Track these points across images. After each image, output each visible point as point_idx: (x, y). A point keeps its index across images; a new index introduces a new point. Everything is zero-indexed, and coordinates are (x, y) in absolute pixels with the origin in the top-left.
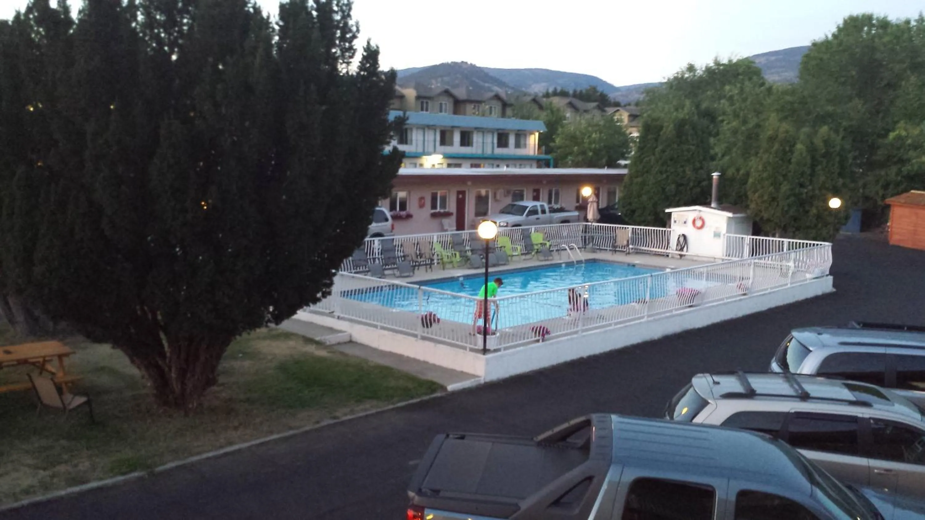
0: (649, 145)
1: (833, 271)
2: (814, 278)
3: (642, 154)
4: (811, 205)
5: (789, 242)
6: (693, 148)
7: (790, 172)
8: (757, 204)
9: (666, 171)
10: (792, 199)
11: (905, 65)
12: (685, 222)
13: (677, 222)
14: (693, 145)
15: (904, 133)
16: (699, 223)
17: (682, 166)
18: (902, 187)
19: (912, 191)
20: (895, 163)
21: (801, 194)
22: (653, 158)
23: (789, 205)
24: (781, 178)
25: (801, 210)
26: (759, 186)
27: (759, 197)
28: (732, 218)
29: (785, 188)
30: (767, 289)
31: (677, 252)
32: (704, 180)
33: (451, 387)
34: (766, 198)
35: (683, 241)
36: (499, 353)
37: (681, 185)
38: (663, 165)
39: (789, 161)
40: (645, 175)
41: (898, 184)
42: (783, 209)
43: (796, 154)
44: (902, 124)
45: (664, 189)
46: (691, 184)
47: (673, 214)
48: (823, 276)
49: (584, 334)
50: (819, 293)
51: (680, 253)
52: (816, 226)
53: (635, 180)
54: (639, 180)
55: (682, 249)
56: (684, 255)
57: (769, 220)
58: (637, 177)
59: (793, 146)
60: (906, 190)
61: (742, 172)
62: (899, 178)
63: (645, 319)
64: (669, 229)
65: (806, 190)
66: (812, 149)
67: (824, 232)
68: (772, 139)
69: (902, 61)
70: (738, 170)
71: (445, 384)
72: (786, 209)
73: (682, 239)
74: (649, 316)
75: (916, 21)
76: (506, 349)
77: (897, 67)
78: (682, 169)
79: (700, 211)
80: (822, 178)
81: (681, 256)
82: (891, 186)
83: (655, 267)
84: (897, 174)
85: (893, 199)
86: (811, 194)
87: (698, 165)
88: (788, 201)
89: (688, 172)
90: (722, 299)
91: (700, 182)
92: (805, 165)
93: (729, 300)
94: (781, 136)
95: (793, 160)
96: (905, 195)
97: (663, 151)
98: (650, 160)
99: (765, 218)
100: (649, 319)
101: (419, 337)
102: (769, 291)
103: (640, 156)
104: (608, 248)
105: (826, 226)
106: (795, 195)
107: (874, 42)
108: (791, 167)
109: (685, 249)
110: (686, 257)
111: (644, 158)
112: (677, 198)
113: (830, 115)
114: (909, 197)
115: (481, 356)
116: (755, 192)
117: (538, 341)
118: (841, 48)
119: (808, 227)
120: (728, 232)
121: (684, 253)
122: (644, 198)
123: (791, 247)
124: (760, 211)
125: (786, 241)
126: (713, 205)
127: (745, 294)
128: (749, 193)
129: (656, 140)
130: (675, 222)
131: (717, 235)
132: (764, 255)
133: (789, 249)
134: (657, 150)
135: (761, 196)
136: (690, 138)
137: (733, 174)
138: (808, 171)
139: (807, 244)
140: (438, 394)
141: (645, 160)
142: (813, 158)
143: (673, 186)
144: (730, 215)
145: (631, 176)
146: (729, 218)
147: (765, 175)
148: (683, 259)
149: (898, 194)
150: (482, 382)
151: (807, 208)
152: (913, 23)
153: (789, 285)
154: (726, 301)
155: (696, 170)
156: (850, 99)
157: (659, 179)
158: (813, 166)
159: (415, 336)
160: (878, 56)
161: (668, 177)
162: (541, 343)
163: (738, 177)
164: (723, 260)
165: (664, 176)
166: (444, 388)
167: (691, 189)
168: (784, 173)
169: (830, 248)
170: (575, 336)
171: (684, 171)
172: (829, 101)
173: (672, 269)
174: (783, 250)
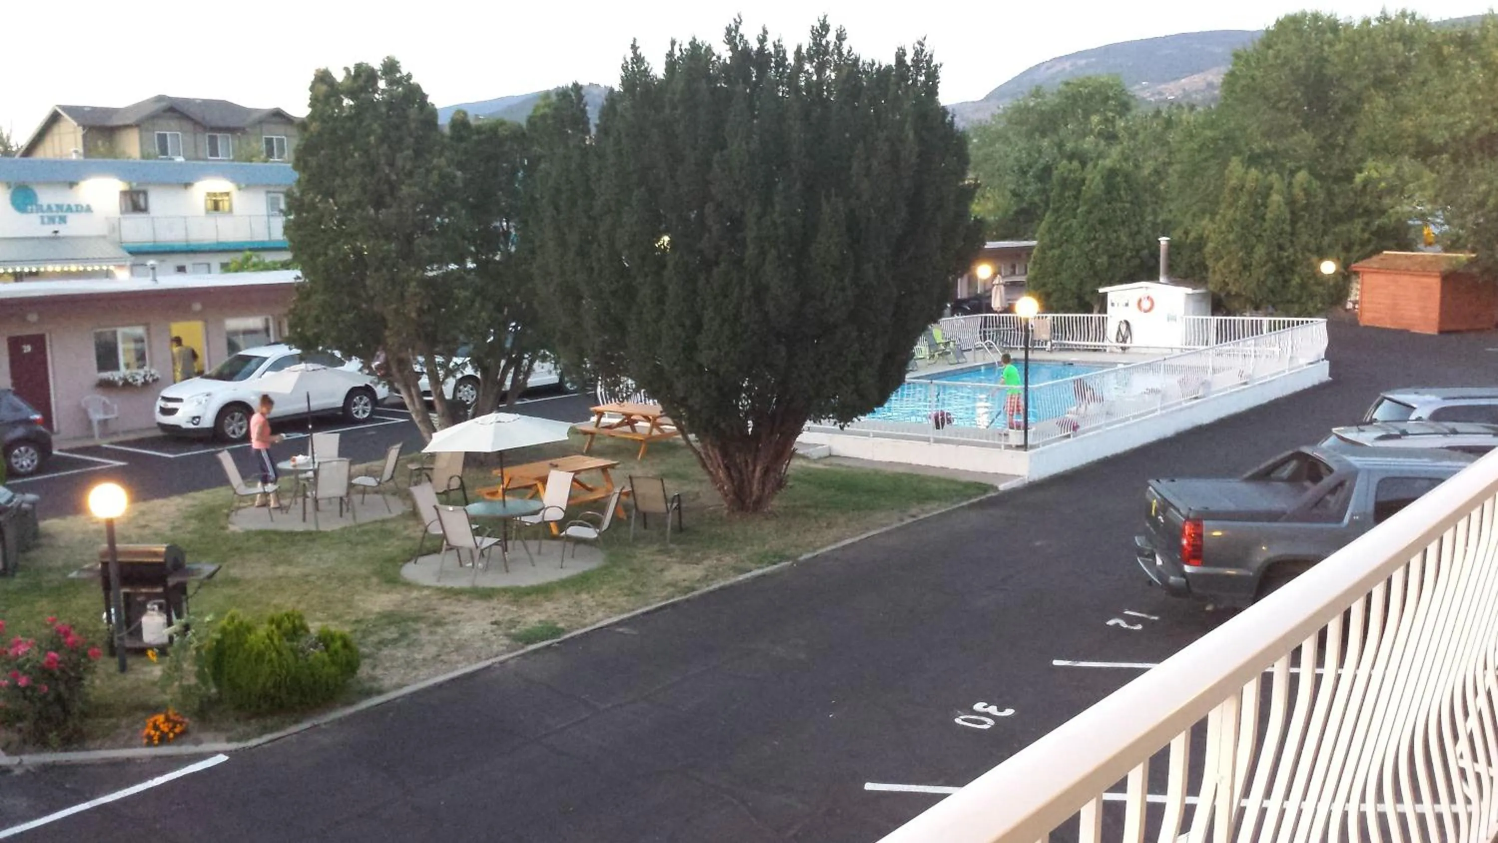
0: (1067, 205)
1: (1329, 355)
2: (1311, 363)
3: (1059, 217)
4: (1293, 272)
5: (1270, 321)
6: (1128, 205)
7: (1265, 230)
8: (1222, 274)
9: (1095, 239)
10: (1270, 264)
11: (1366, 82)
12: (1127, 305)
13: (1116, 305)
14: (1127, 202)
15: (1375, 175)
16: (1146, 304)
17: (1115, 231)
18: (1370, 248)
19: (1385, 252)
20: (1360, 216)
21: (1281, 258)
22: (1074, 222)
23: (1266, 274)
24: (1254, 240)
25: (1280, 279)
26: (1224, 252)
27: (1224, 266)
28: (1193, 294)
29: (1260, 251)
30: (1265, 377)
31: (1117, 344)
32: (1144, 248)
33: (1002, 487)
34: (1234, 266)
35: (1126, 331)
36: (1038, 450)
37: (1114, 256)
38: (1089, 231)
39: (1263, 219)
40: (1064, 245)
41: (1363, 244)
42: (1258, 280)
43: (1273, 207)
44: (1370, 163)
45: (1092, 263)
46: (1129, 254)
47: (1109, 295)
48: (1318, 361)
49: (1108, 428)
50: (1316, 382)
51: (1123, 345)
52: (1300, 298)
53: (1050, 254)
54: (1057, 252)
55: (1124, 341)
56: (1129, 348)
57: (1238, 295)
58: (1052, 248)
59: (1266, 196)
60: (1378, 251)
61: (1192, 235)
62: (1366, 235)
63: (1158, 413)
64: (1105, 316)
65: (1286, 254)
66: (1291, 202)
67: (1310, 305)
68: (1237, 190)
69: (1359, 77)
70: (1186, 233)
71: (996, 484)
72: (1262, 279)
73: (1124, 328)
74: (1162, 409)
75: (1378, 20)
76: (1044, 444)
77: (1355, 86)
78: (1115, 235)
79: (1147, 288)
80: (1305, 238)
81: (1124, 349)
82: (1356, 248)
83: (1103, 363)
84: (1363, 230)
85: (1360, 264)
86: (1292, 258)
87: (1135, 228)
88: (1264, 269)
89: (1124, 238)
90: (1226, 389)
91: (1138, 251)
92: (1284, 221)
93: (1233, 390)
94: (1249, 185)
95: (1269, 216)
96: (1375, 258)
97: (1089, 212)
98: (1070, 225)
99: (1233, 293)
100: (1164, 412)
101: (932, 440)
102: (1269, 379)
103: (1056, 221)
104: (1019, 346)
105: (1312, 299)
106: (1273, 261)
107: (1323, 50)
108: (1266, 225)
109: (1129, 340)
110: (1130, 350)
111: (1062, 222)
112: (1110, 274)
113: (1267, 154)
114: (1382, 259)
115: (1021, 452)
116: (1217, 260)
117: (1068, 436)
118: (1279, 61)
119: (1290, 302)
120: (1186, 313)
121: (1128, 344)
122: (1064, 276)
123: (1273, 327)
124: (1227, 284)
125: (1266, 320)
126: (1162, 279)
127: (1245, 383)
128: (1210, 263)
129: (1076, 198)
130: (1113, 304)
131: (1171, 318)
132: (1237, 340)
133: (1270, 330)
134: (1079, 211)
135: (1228, 265)
136: (1122, 192)
137: (1180, 237)
138: (1288, 228)
139: (1293, 322)
140: (992, 494)
141: (1064, 225)
142: (1293, 213)
143: (1105, 258)
144: (1190, 291)
145: (1043, 250)
146: (1188, 294)
147: (1231, 237)
148: (1128, 353)
149: (1368, 256)
150: (1027, 482)
151: (1287, 276)
152: (1374, 23)
153: (1287, 373)
154: (1229, 391)
155: (1133, 235)
156: (1294, 129)
157: (1087, 250)
158: (1293, 222)
159: (927, 440)
160: (1329, 71)
161: (1097, 246)
162: (1072, 439)
163: (1188, 241)
164: (1182, 350)
165: (1093, 244)
166: (996, 489)
167: (1128, 260)
168: (1257, 232)
169: (1325, 324)
170: (1100, 431)
171: (1118, 238)
172: (1267, 135)
173: (1125, 364)
174: (1262, 333)
